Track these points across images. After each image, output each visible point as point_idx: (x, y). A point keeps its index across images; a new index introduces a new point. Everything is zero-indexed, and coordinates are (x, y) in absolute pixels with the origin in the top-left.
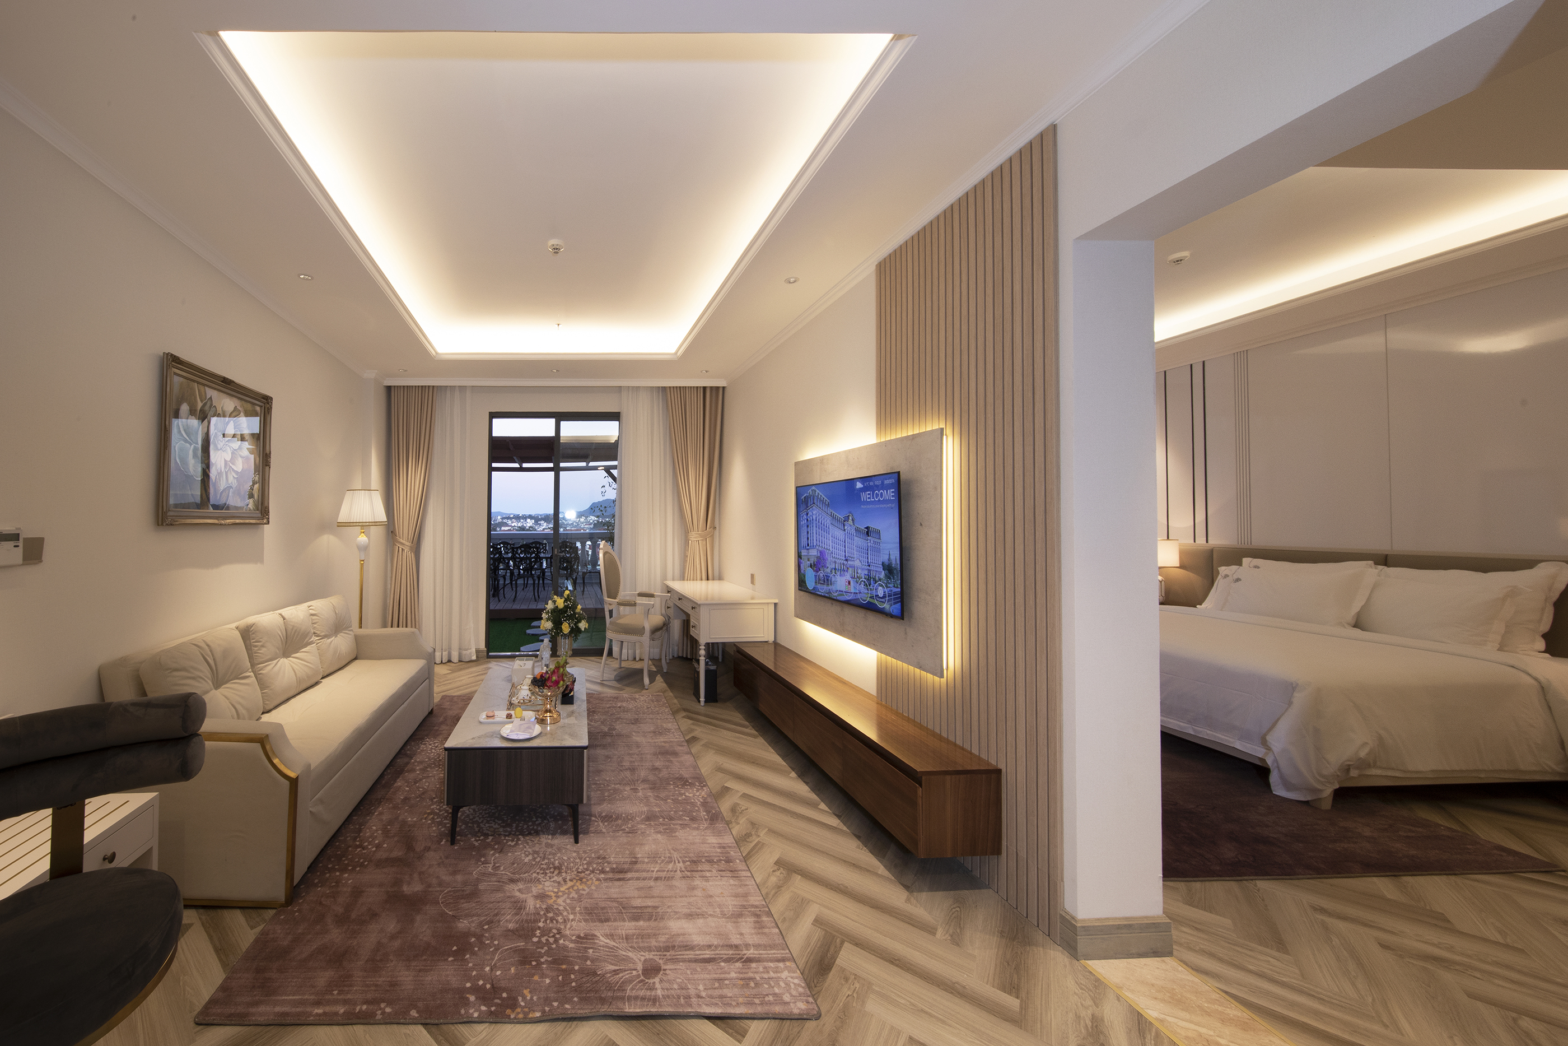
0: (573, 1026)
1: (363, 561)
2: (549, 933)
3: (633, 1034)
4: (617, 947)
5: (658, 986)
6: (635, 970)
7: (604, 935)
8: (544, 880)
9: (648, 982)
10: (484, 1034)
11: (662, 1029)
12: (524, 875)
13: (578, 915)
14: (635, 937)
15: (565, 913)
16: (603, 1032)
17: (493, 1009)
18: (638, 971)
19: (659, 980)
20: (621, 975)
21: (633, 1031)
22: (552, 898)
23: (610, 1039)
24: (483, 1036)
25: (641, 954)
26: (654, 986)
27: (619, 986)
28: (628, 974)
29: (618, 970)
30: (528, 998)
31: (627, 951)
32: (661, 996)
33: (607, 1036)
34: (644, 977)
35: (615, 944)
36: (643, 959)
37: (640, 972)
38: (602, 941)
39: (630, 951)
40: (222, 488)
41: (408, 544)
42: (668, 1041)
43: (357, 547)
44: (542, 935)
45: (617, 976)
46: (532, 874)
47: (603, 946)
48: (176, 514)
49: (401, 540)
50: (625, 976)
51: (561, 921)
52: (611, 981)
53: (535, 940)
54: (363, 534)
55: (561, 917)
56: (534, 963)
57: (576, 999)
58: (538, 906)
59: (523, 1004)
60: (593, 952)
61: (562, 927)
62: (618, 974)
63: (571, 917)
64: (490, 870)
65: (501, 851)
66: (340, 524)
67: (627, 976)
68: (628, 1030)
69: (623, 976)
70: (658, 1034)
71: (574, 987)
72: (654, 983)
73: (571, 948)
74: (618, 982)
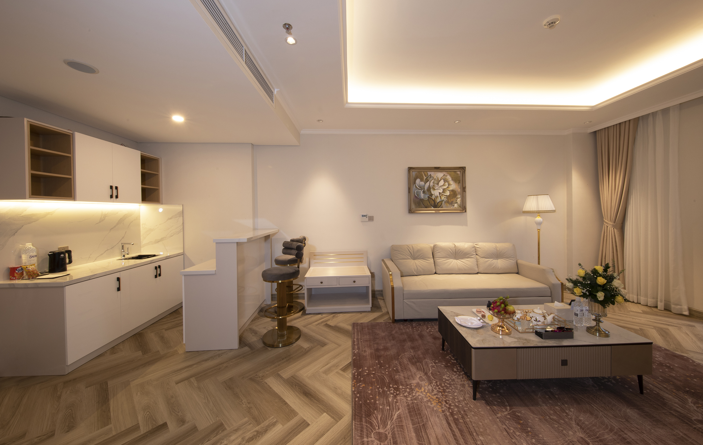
0: (350, 403)
1: (539, 230)
2: (396, 390)
3: (345, 426)
4: (392, 420)
5: (370, 439)
6: (379, 428)
7: (400, 414)
8: (432, 386)
9: (372, 434)
10: (348, 376)
11: (347, 440)
12: (432, 377)
13: (411, 402)
14: (402, 430)
15: (410, 396)
16: (346, 414)
17: (356, 376)
18: (378, 430)
19: (373, 440)
20: (375, 421)
21: (347, 427)
22: (420, 390)
23: (343, 417)
24: (347, 376)
25: (390, 432)
26: (369, 437)
27: (368, 420)
28: (376, 425)
29: (378, 420)
30: (361, 386)
31: (390, 425)
32: (363, 440)
33: (345, 416)
34: (375, 433)
35: (394, 419)
36: (387, 433)
37: (377, 431)
38: (395, 414)
39: (391, 426)
40: (438, 201)
41: (610, 223)
42: (341, 442)
43: (535, 223)
44: (395, 388)
45: (374, 420)
46: (434, 380)
47: (392, 414)
48: (415, 210)
49: (606, 221)
50: (375, 423)
51: (405, 394)
52: (371, 417)
53: (391, 386)
54: (539, 217)
55: (407, 394)
56: (378, 386)
57: (361, 402)
58: (412, 385)
59: (358, 385)
60: (387, 409)
61: (401, 395)
62: (375, 420)
63: (409, 399)
64: (430, 365)
65: (446, 367)
66: (524, 212)
67: (374, 424)
68: (347, 425)
69: (374, 422)
70: (345, 438)
71: (367, 401)
72: (371, 437)
73: (389, 400)
74: (370, 419)
